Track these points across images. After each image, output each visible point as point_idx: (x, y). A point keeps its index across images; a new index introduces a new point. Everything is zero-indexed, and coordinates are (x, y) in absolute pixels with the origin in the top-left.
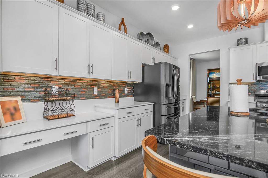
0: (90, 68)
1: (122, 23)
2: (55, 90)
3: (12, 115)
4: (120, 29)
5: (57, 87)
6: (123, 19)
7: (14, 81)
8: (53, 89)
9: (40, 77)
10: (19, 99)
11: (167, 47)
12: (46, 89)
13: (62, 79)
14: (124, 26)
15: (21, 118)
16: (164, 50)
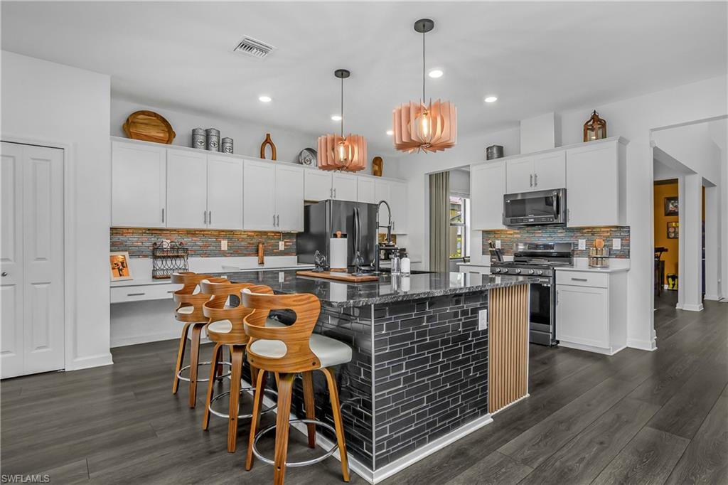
0: (207, 216)
1: (268, 140)
2: (166, 244)
3: (120, 270)
4: (262, 156)
5: (169, 241)
6: (268, 135)
7: (122, 235)
8: (164, 243)
9: (149, 230)
10: (126, 254)
11: (378, 162)
12: (155, 244)
13: (175, 230)
14: (272, 145)
15: (128, 275)
16: (373, 167)
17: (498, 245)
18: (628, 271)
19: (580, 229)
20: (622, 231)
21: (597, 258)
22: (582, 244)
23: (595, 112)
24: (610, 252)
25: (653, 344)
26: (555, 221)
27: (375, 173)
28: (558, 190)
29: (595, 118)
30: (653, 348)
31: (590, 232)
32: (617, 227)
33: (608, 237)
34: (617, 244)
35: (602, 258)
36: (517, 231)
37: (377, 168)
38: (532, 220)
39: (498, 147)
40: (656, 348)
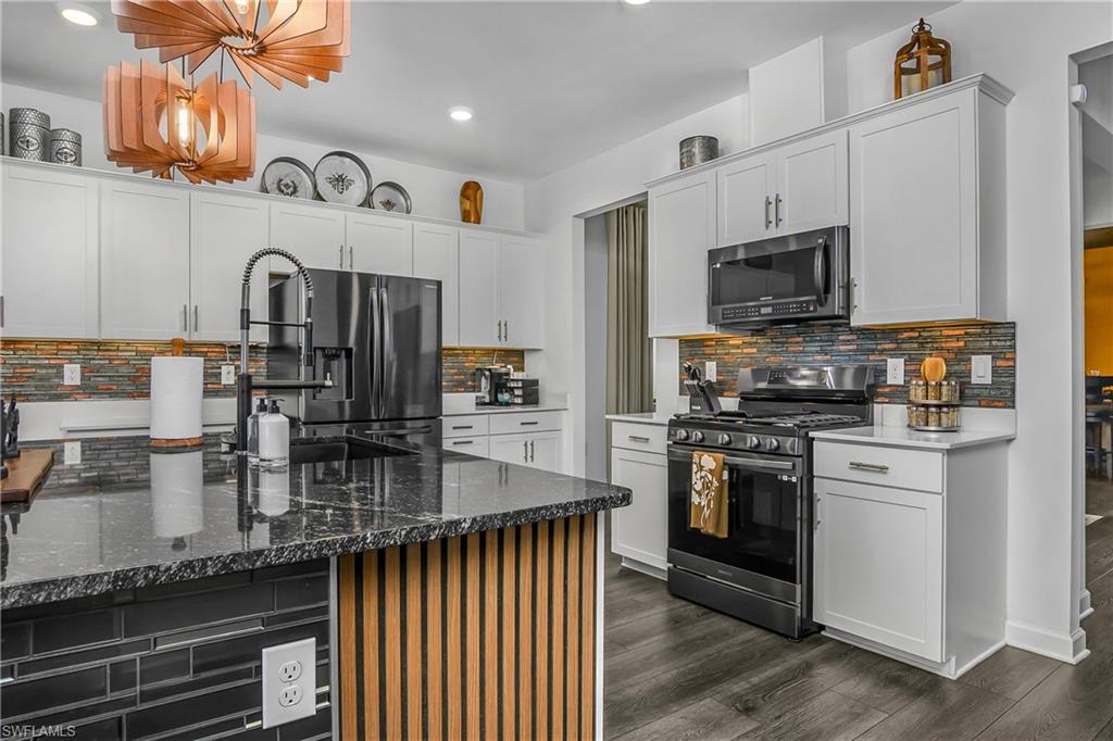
11: (472, 193)
16: (461, 203)
17: (711, 372)
18: (1009, 441)
19: (890, 333)
20: (995, 335)
21: (927, 406)
22: (895, 371)
23: (922, 22)
24: (962, 393)
25: (1075, 643)
26: (822, 312)
27: (466, 217)
28: (830, 232)
29: (923, 39)
30: (1075, 652)
31: (913, 338)
32: (983, 325)
33: (960, 351)
34: (981, 369)
35: (939, 407)
36: (748, 339)
37: (468, 205)
38: (769, 310)
39: (704, 137)
40: (1085, 653)
